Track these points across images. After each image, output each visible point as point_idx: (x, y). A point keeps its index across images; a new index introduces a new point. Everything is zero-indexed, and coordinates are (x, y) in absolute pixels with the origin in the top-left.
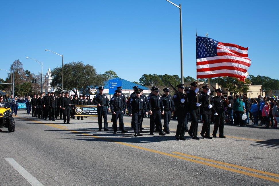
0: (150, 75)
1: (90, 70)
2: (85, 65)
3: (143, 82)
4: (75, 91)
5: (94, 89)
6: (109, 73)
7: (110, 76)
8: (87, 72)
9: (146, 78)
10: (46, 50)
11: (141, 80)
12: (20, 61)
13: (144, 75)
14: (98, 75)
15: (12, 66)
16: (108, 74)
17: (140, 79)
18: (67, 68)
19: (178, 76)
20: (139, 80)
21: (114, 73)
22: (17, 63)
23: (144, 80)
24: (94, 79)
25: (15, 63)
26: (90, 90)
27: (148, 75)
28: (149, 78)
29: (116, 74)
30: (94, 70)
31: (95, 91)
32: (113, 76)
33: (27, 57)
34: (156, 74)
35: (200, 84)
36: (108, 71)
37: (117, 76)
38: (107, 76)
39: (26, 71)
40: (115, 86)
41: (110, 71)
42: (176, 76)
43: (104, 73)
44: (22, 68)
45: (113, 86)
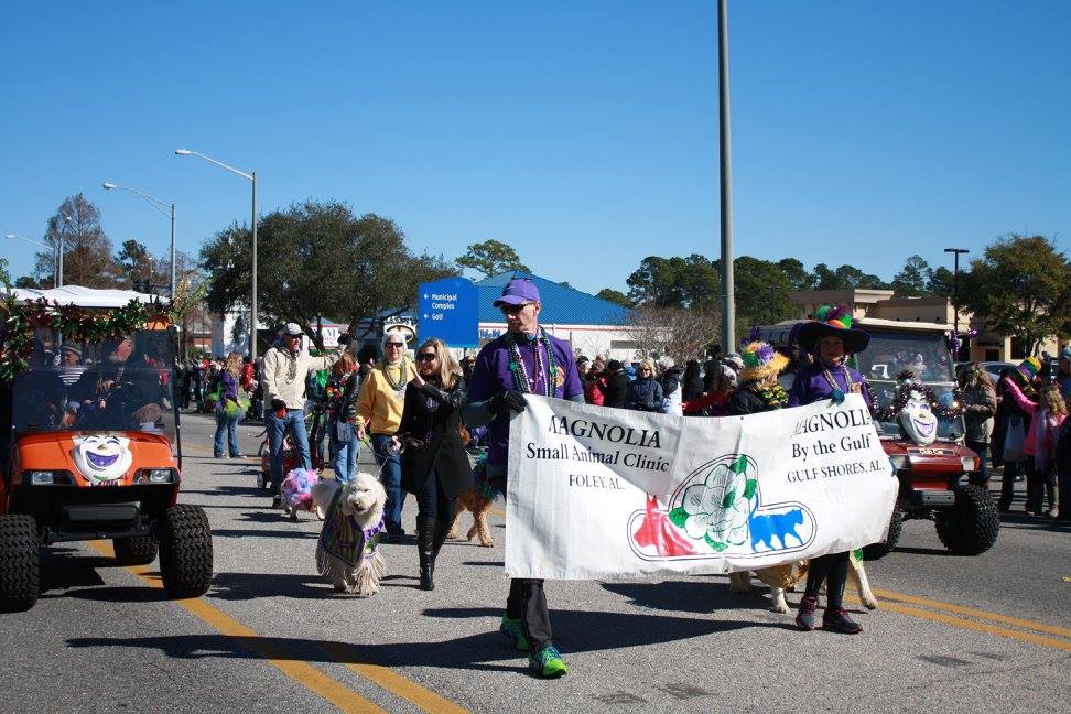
0: (675, 262)
1: (378, 238)
2: (359, 218)
3: (643, 289)
4: (315, 329)
5: (404, 324)
6: (486, 253)
7: (492, 265)
8: (364, 248)
9: (656, 275)
10: (179, 151)
11: (633, 280)
12: (88, 199)
13: (648, 260)
14: (415, 260)
15: (53, 224)
17: (632, 277)
18: (273, 231)
19: (801, 265)
20: (628, 281)
21: (510, 251)
22: (78, 208)
23: (647, 282)
24: (397, 274)
25: (66, 208)
26: (386, 327)
27: (665, 261)
28: (669, 277)
29: (517, 258)
30: (395, 240)
31: (409, 333)
32: (503, 266)
33: (108, 185)
34: (702, 257)
35: (874, 300)
36: (482, 243)
37: (520, 266)
38: (478, 262)
39: (124, 244)
40: (446, 312)
41: (490, 242)
42: (791, 266)
43: (464, 252)
44: (97, 232)
45: (438, 311)
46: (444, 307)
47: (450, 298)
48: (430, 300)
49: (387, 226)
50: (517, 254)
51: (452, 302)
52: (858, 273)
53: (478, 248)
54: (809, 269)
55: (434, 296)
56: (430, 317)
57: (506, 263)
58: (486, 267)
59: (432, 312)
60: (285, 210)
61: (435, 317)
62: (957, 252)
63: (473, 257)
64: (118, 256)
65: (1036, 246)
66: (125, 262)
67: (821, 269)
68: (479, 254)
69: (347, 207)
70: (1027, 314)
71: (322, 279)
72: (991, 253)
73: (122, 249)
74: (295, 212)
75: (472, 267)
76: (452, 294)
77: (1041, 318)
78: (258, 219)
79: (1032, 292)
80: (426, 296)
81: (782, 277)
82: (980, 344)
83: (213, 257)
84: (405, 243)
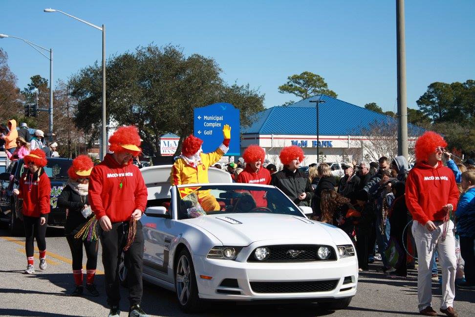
0: (455, 86)
2: (187, 58)
3: (429, 107)
6: (301, 81)
7: (306, 91)
9: (439, 97)
10: (47, 10)
11: (421, 101)
13: (432, 86)
16: (299, 83)
17: (421, 99)
20: (418, 102)
21: (320, 79)
23: (433, 102)
27: (447, 85)
29: (326, 84)
32: (314, 91)
36: (299, 74)
37: (328, 91)
38: (296, 89)
39: (31, 78)
41: (305, 73)
45: (208, 128)
46: (213, 125)
47: (218, 118)
48: (203, 120)
49: (209, 63)
50: (325, 81)
51: (219, 122)
53: (295, 79)
55: (205, 117)
56: (203, 133)
57: (317, 89)
58: (301, 92)
59: (204, 129)
60: (133, 51)
61: (206, 133)
63: (292, 85)
64: (27, 87)
66: (33, 91)
68: (296, 82)
69: (179, 50)
71: (155, 104)
73: (30, 82)
74: (140, 53)
75: (291, 92)
76: (219, 116)
80: (199, 117)
83: (77, 87)
84: (221, 76)
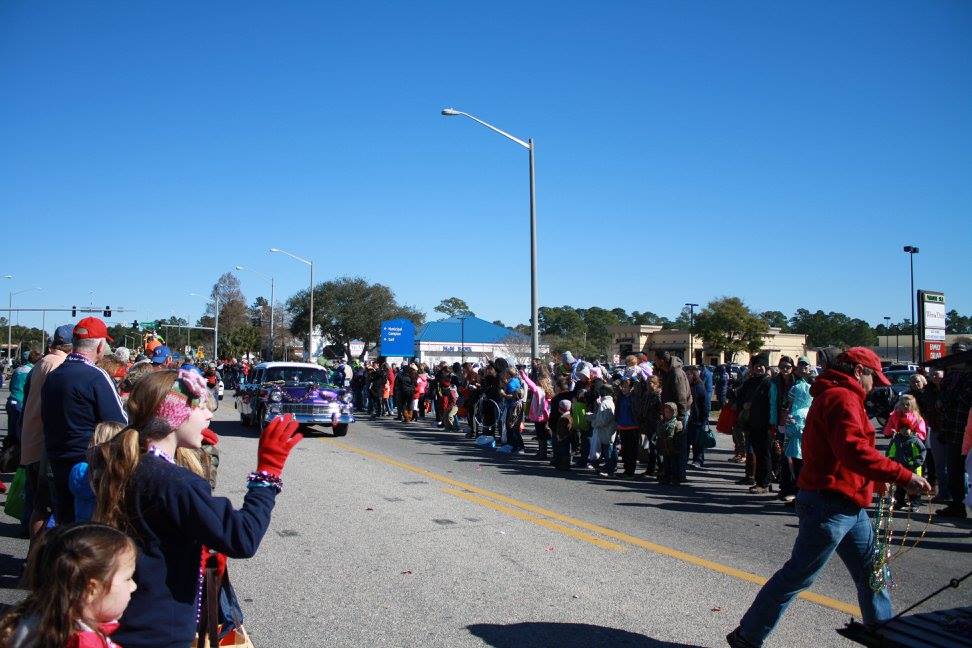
1: (380, 296)
2: (371, 286)
6: (450, 304)
7: (454, 311)
10: (272, 250)
12: (234, 274)
15: (215, 289)
19: (625, 312)
21: (463, 303)
22: (229, 280)
25: (222, 280)
30: (389, 298)
32: (459, 312)
33: (239, 267)
35: (651, 331)
36: (449, 299)
37: (469, 311)
38: (446, 309)
39: (257, 298)
40: (396, 337)
41: (453, 299)
42: (619, 312)
43: (438, 304)
44: (238, 292)
45: (392, 337)
47: (399, 330)
49: (386, 290)
50: (467, 305)
52: (654, 316)
53: (446, 302)
54: (629, 313)
57: (462, 310)
58: (450, 312)
59: (388, 337)
62: (692, 305)
63: (443, 307)
64: (253, 305)
65: (734, 303)
66: (257, 309)
67: (635, 314)
68: (446, 305)
69: (365, 280)
70: (730, 339)
72: (711, 306)
73: (255, 302)
75: (443, 312)
77: (737, 341)
78: (314, 286)
79: (731, 327)
80: (384, 329)
81: (613, 318)
82: (707, 355)
83: (293, 304)
84: (395, 299)
